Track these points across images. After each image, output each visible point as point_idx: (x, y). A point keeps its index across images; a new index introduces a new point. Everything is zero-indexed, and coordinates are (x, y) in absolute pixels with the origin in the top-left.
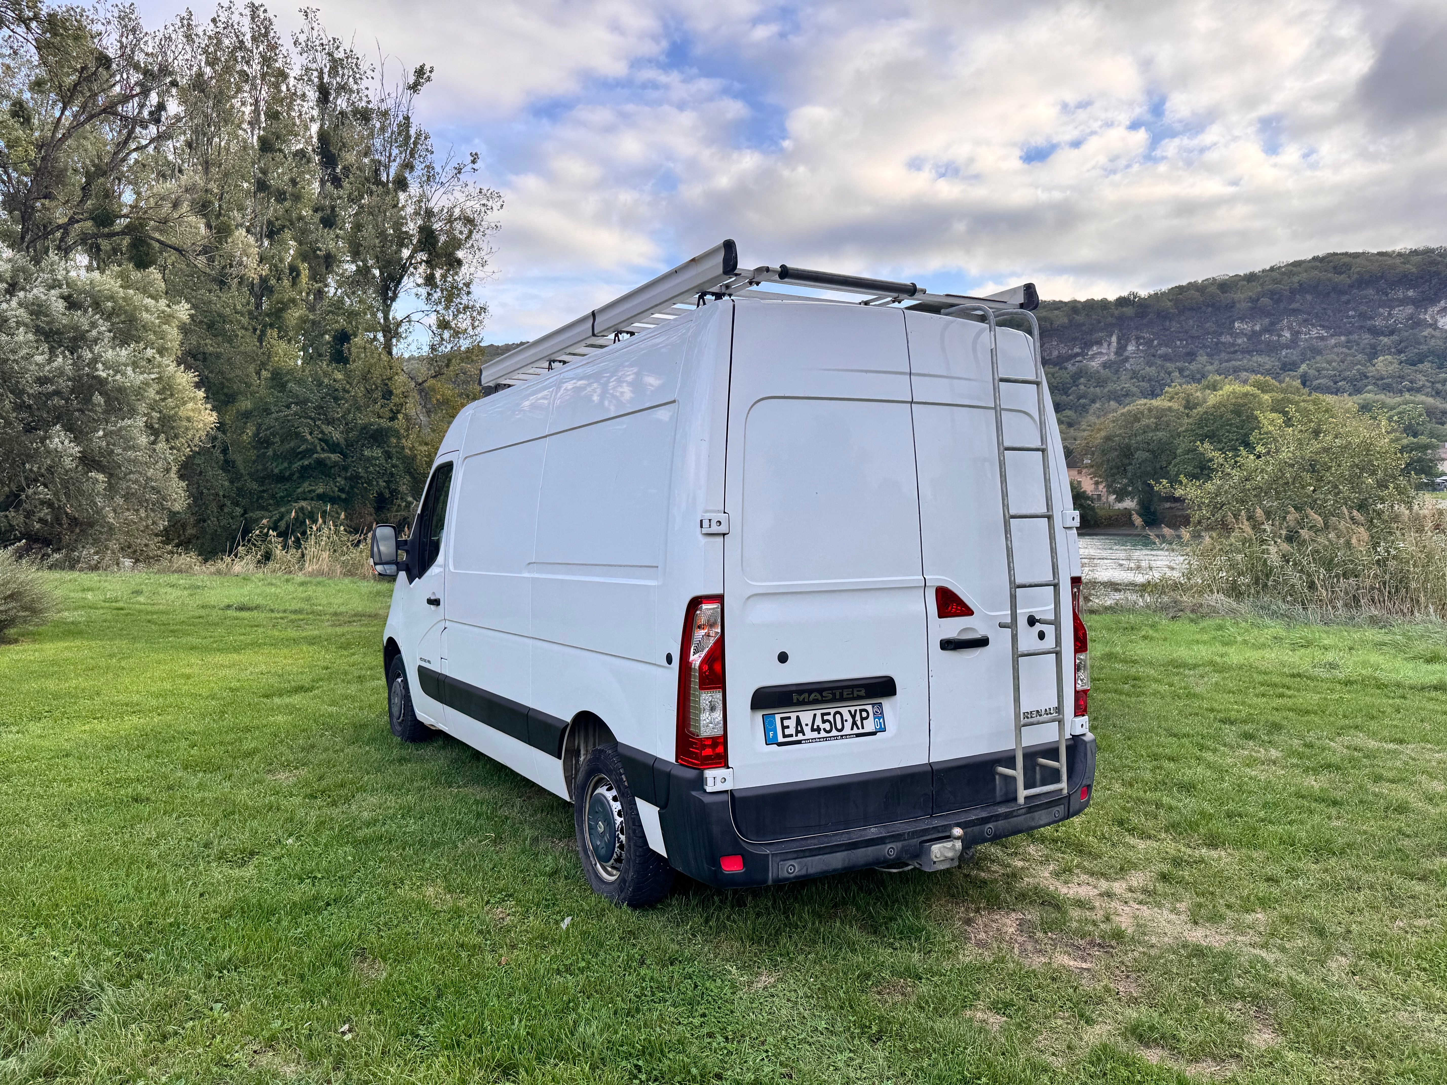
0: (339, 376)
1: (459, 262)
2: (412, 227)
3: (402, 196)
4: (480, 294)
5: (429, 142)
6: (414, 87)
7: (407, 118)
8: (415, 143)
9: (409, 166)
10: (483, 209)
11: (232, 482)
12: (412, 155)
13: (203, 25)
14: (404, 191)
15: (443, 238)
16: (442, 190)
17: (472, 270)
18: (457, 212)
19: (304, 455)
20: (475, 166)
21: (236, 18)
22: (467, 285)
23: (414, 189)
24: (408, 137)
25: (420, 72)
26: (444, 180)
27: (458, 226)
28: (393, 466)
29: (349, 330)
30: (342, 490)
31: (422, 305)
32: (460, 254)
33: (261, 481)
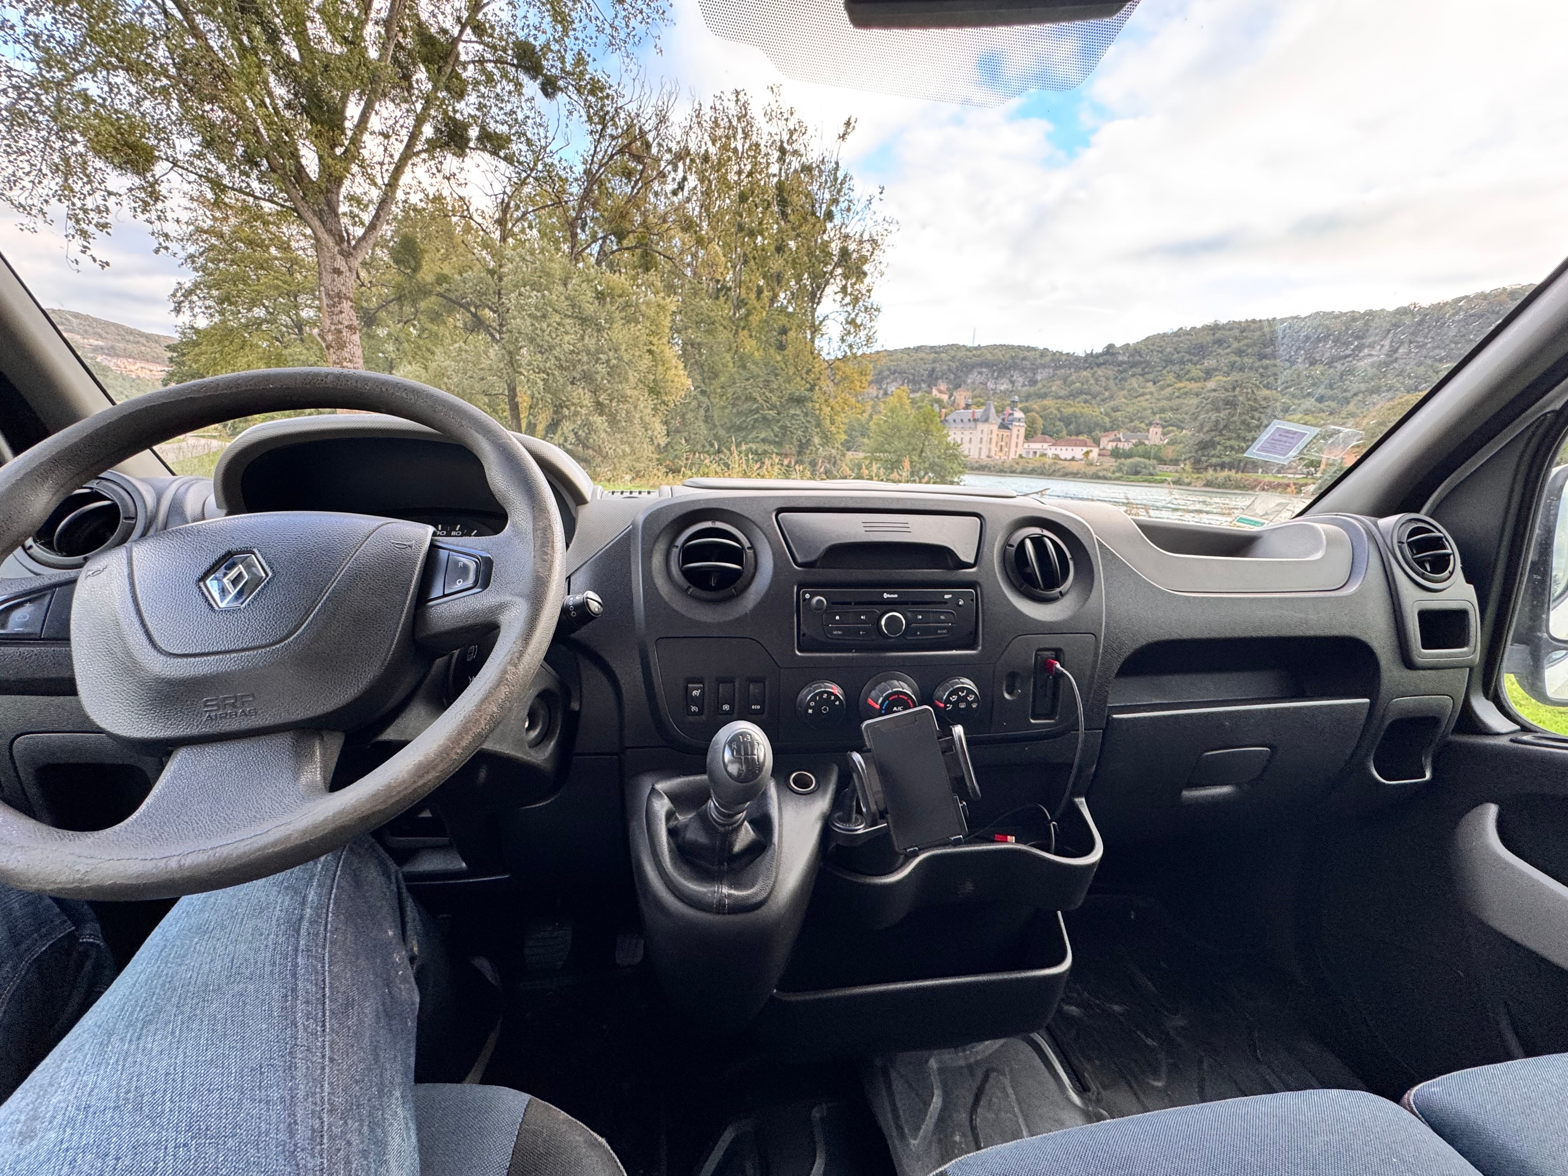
0: (779, 358)
1: (865, 274)
2: (835, 247)
3: (829, 225)
4: (876, 298)
5: (852, 182)
6: (843, 137)
7: (837, 163)
8: (841, 184)
9: (835, 201)
10: (885, 233)
11: (710, 429)
12: (839, 191)
13: (708, 114)
14: (831, 221)
15: (855, 255)
16: (857, 218)
17: (874, 279)
18: (866, 237)
19: (757, 411)
20: (882, 196)
21: (726, 103)
22: (869, 291)
23: (837, 220)
24: (836, 179)
25: (848, 124)
26: (858, 209)
27: (867, 246)
28: (808, 422)
29: (788, 326)
30: (776, 436)
31: (837, 307)
32: (866, 268)
33: (728, 430)
